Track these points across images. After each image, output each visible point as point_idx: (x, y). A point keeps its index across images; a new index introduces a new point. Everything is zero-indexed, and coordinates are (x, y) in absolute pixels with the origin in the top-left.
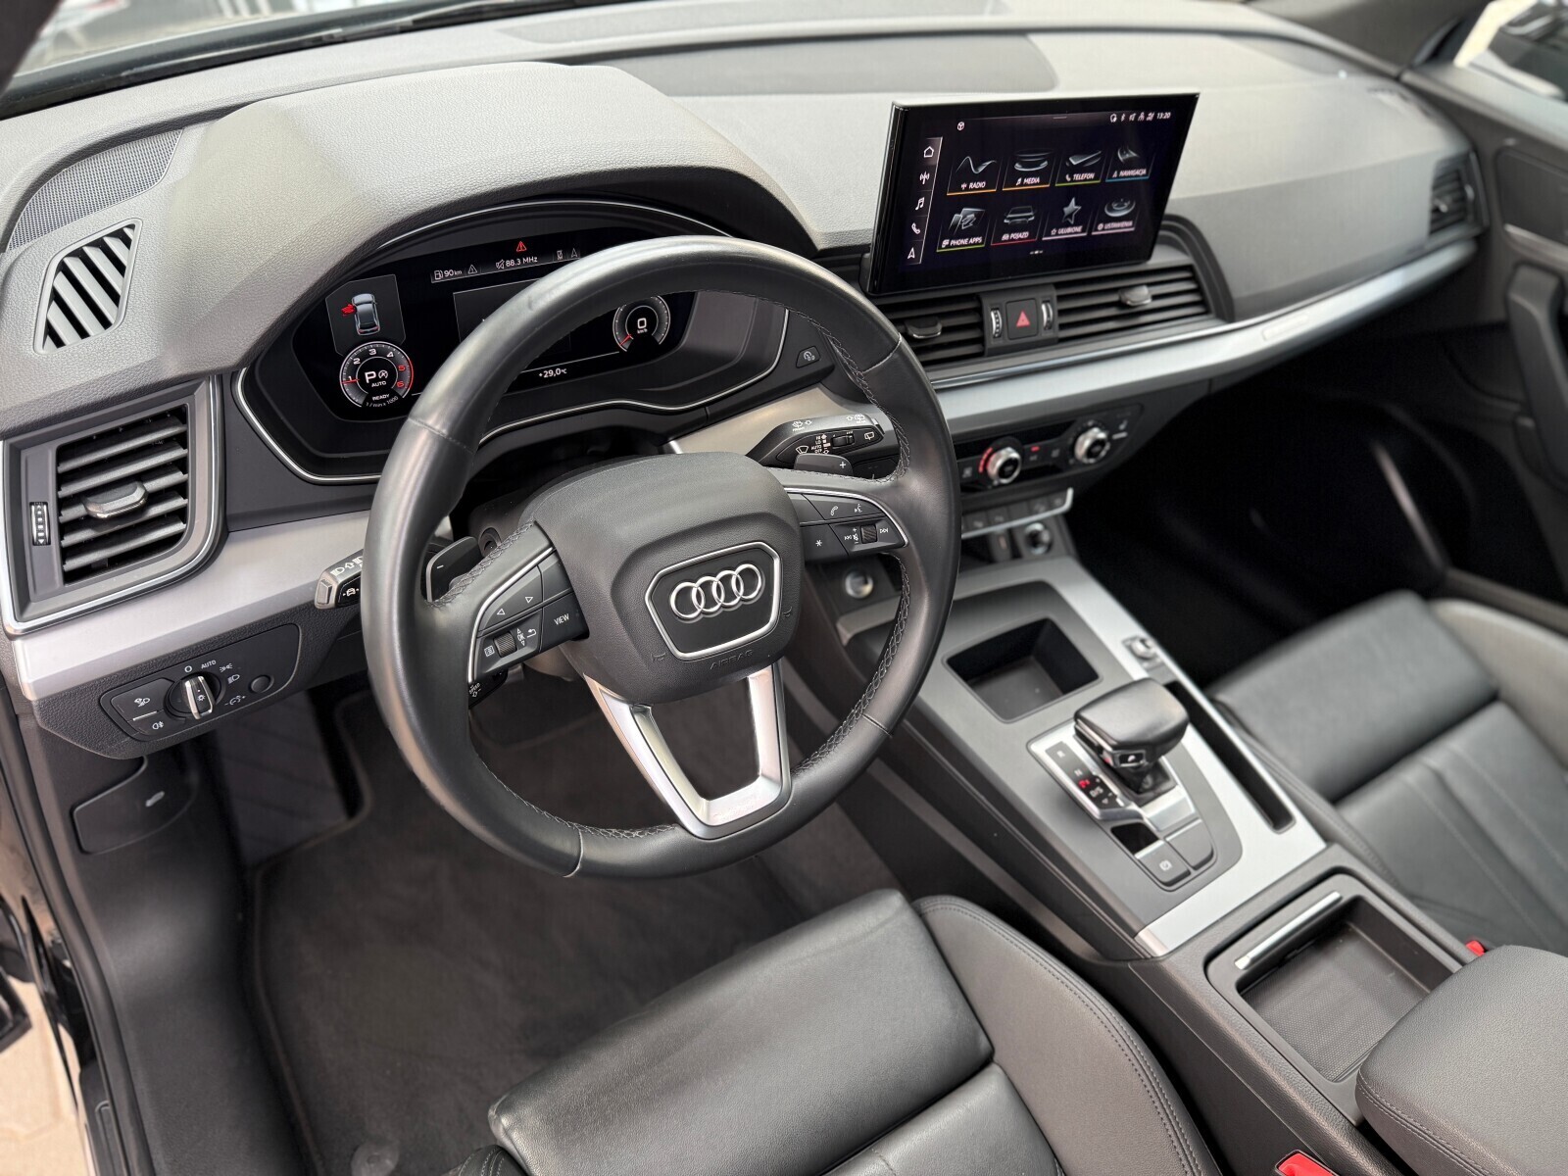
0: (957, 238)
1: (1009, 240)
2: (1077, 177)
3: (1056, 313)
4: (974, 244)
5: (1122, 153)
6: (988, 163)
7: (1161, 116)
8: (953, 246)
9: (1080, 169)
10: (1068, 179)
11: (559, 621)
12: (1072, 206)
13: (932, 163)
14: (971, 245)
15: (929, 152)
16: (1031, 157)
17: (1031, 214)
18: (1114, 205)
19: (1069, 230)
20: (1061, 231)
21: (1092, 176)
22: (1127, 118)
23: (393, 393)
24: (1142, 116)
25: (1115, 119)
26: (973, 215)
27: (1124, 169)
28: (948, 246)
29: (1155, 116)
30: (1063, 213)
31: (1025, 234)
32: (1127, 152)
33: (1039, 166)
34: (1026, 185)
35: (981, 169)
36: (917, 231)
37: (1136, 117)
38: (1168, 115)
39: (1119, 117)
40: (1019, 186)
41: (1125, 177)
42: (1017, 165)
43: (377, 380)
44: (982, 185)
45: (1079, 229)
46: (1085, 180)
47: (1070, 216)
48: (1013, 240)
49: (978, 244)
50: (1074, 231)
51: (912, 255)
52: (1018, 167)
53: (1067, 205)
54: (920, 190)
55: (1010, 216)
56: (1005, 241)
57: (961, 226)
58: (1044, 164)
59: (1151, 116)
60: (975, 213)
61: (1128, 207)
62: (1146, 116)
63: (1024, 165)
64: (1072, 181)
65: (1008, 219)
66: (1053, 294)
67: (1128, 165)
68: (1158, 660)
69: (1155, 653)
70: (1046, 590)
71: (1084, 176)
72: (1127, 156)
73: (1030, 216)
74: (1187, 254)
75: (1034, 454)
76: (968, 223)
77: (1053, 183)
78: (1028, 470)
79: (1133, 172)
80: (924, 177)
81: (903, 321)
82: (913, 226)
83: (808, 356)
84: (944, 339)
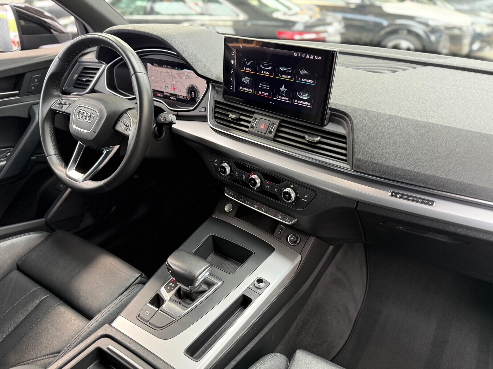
0: (244, 87)
2: (283, 76)
3: (276, 130)
5: (301, 70)
6: (251, 62)
7: (317, 58)
9: (284, 73)
10: (281, 76)
11: (71, 109)
12: (283, 89)
13: (234, 57)
14: (249, 91)
15: (233, 53)
16: (266, 64)
17: (268, 86)
18: (301, 93)
19: (283, 98)
20: (280, 97)
21: (290, 77)
22: (301, 55)
24: (308, 56)
25: (296, 55)
26: (248, 80)
27: (304, 78)
28: (242, 89)
29: (314, 57)
30: (280, 90)
31: (267, 94)
32: (303, 71)
33: (268, 68)
34: (265, 74)
35: (249, 64)
36: (232, 80)
37: (305, 56)
38: (320, 58)
39: (298, 55)
40: (262, 74)
41: (304, 82)
42: (261, 65)
44: (250, 69)
45: (287, 99)
46: (287, 78)
47: (283, 92)
48: (262, 94)
49: (251, 92)
50: (285, 99)
51: (231, 88)
52: (261, 66)
53: (282, 87)
55: (260, 85)
56: (260, 94)
57: (245, 83)
58: (270, 68)
59: (312, 57)
60: (249, 80)
61: (308, 96)
62: (310, 56)
63: (264, 66)
64: (282, 77)
65: (260, 86)
66: (277, 122)
67: (305, 77)
68: (259, 291)
69: (263, 290)
70: (270, 250)
71: (287, 76)
72: (304, 72)
73: (267, 87)
74: (346, 131)
75: (268, 185)
76: (247, 83)
77: (275, 76)
78: (262, 189)
79: (308, 81)
80: (233, 62)
81: (230, 111)
82: (231, 78)
83: (203, 109)
84: (239, 122)
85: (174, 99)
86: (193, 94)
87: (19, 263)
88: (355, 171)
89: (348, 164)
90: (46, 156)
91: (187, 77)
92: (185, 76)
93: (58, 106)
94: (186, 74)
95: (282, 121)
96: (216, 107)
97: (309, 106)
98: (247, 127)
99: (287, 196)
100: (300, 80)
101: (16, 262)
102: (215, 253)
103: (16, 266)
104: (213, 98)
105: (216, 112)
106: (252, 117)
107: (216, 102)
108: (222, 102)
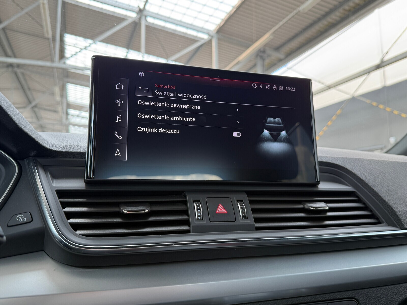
3: (250, 211)
7: (288, 89)
13: (124, 94)
15: (120, 86)
22: (264, 87)
24: (275, 87)
25: (256, 87)
29: (285, 89)
36: (120, 137)
37: (271, 88)
38: (293, 89)
39: (258, 86)
51: (117, 153)
59: (281, 88)
62: (278, 88)
74: (347, 186)
80: (119, 102)
81: (118, 205)
82: (116, 134)
83: (21, 218)
84: (152, 219)
98: (186, 222)
104: (51, 187)
105: (69, 215)
106: (185, 203)
107: (61, 193)
108: (84, 189)
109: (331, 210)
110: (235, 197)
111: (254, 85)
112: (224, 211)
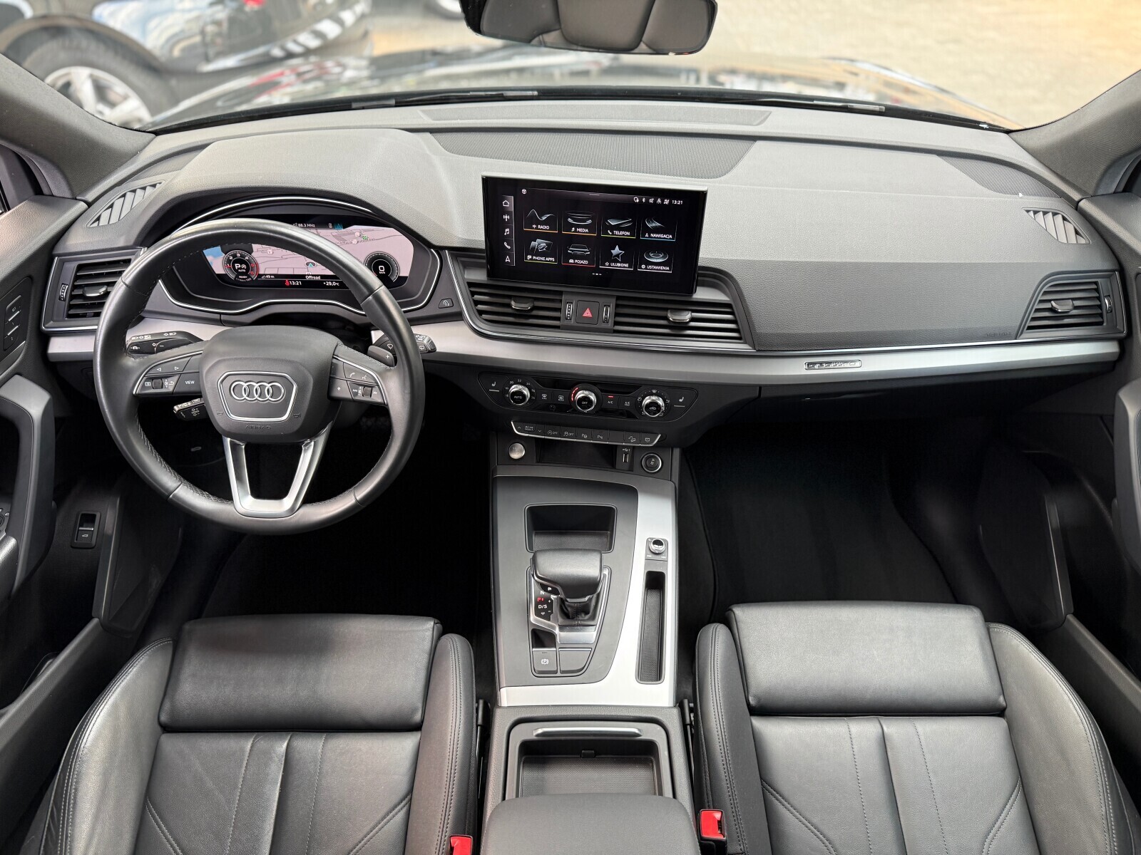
0: (537, 255)
1: (574, 263)
2: (616, 232)
3: (613, 315)
4: (550, 261)
5: (649, 222)
6: (548, 216)
7: (675, 203)
8: (534, 260)
9: (618, 228)
10: (610, 233)
11: (188, 382)
12: (616, 251)
13: (510, 210)
14: (547, 261)
15: (506, 204)
16: (579, 216)
18: (651, 255)
19: (619, 265)
20: (613, 264)
21: (628, 233)
22: (647, 200)
23: (249, 277)
24: (659, 201)
25: (638, 201)
27: (654, 233)
28: (531, 259)
29: (670, 202)
30: (612, 254)
31: (586, 262)
32: (653, 222)
33: (585, 222)
34: (578, 232)
35: (544, 218)
36: (509, 247)
37: (655, 201)
38: (680, 203)
39: (641, 199)
40: (574, 232)
41: (655, 238)
43: (241, 268)
44: (546, 227)
45: (627, 265)
46: (624, 235)
47: (618, 255)
48: (577, 263)
49: (552, 261)
50: (622, 266)
51: (508, 259)
52: (570, 220)
53: (614, 249)
54: (506, 224)
56: (571, 263)
57: (537, 249)
58: (589, 222)
59: (667, 202)
60: (546, 243)
61: (663, 257)
62: (663, 201)
63: (574, 220)
64: (613, 234)
65: (571, 250)
66: (613, 302)
67: (656, 230)
68: (663, 557)
69: (666, 553)
70: (631, 493)
71: (622, 233)
72: (654, 225)
73: (587, 252)
74: (728, 297)
75: (611, 399)
76: (543, 248)
77: (599, 234)
78: (602, 410)
79: (662, 236)
80: (506, 217)
81: (510, 297)
82: (505, 244)
83: (446, 303)
84: (535, 313)
85: (334, 284)
86: (382, 268)
87: (164, 718)
88: (758, 351)
89: (745, 343)
90: (167, 494)
91: (360, 239)
92: (355, 238)
93: (148, 384)
94: (357, 234)
95: (618, 298)
96: (473, 294)
97: (667, 270)
98: (558, 319)
99: (653, 408)
100: (647, 235)
101: (156, 720)
102: (536, 534)
103: (159, 729)
104: (464, 279)
105: (477, 303)
106: (561, 301)
107: (470, 284)
108: (486, 283)
109: (693, 319)
110: (601, 300)
111: (636, 199)
112: (590, 315)
